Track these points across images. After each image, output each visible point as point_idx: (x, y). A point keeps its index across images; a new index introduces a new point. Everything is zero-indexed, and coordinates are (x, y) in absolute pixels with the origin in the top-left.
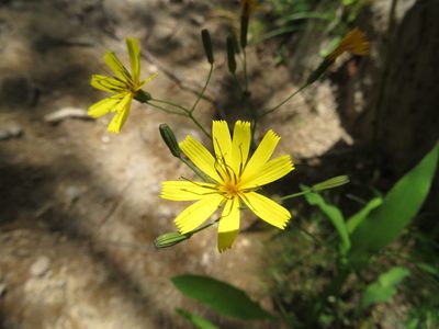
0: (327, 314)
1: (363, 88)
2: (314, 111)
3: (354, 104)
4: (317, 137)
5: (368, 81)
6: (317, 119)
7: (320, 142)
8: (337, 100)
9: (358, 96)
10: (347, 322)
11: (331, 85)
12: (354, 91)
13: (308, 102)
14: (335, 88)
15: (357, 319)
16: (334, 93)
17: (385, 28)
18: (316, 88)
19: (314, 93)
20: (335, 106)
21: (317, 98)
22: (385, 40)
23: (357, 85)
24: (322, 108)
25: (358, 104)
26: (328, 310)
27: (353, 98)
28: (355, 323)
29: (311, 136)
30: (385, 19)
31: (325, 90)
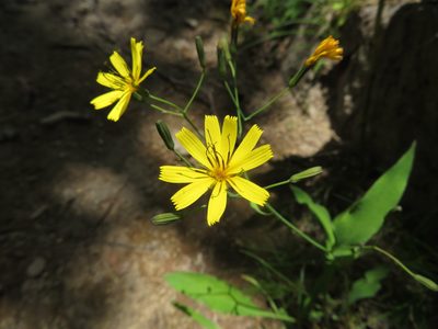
0: (317, 310)
1: (352, 92)
2: (305, 113)
3: (343, 107)
4: (308, 139)
5: (356, 84)
6: (309, 121)
7: (311, 144)
8: (327, 103)
9: (348, 98)
10: (335, 317)
11: (322, 88)
12: (344, 94)
13: (299, 104)
14: (326, 90)
15: (345, 314)
16: (324, 95)
17: (372, 33)
18: (307, 91)
19: (305, 96)
20: (326, 108)
21: (307, 101)
22: (371, 45)
23: (346, 89)
24: (312, 111)
25: (347, 107)
26: (318, 306)
27: (343, 101)
28: (343, 318)
29: (302, 138)
30: (372, 24)
31: (316, 93)
